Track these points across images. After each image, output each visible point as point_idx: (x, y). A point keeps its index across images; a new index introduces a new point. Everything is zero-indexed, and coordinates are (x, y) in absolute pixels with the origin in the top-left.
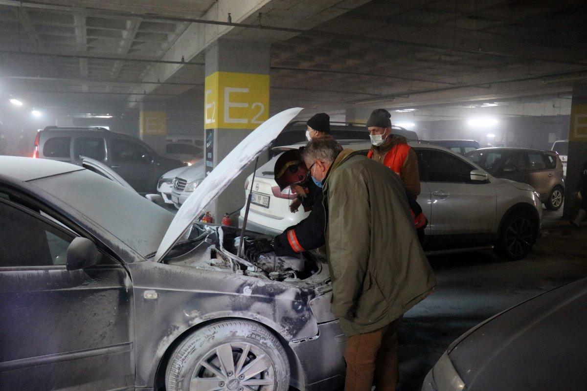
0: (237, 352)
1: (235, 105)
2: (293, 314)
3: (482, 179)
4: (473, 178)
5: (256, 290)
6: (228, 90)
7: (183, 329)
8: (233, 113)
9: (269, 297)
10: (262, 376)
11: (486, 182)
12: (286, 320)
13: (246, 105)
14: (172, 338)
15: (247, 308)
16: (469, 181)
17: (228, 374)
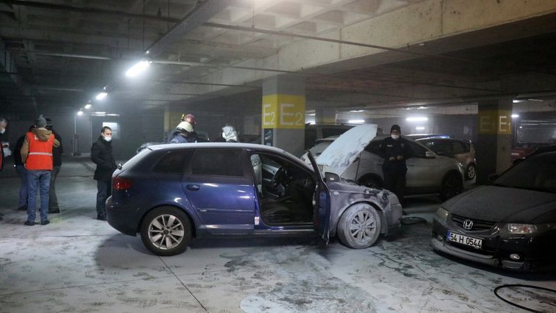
0: (365, 215)
1: (287, 114)
2: (383, 200)
3: (431, 156)
4: (427, 155)
5: (370, 192)
6: (282, 105)
7: (348, 205)
8: (286, 119)
9: (375, 195)
10: (371, 224)
11: (434, 158)
12: (381, 202)
13: (292, 114)
14: (344, 209)
15: (369, 197)
16: (425, 157)
17: (362, 223)
